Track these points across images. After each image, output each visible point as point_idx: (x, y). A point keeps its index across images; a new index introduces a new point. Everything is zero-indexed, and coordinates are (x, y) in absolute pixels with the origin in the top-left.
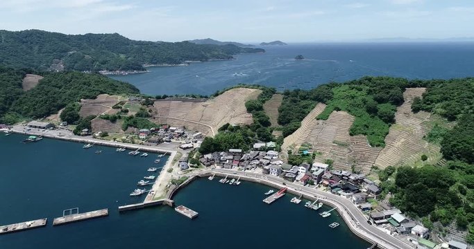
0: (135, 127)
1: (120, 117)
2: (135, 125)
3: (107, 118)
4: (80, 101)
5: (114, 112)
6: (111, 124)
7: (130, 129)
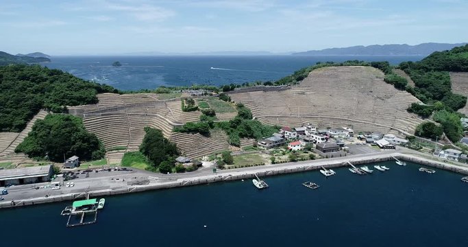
0: (252, 137)
1: (211, 125)
2: (248, 133)
3: (189, 130)
4: (66, 111)
5: (195, 118)
6: (205, 139)
7: (247, 142)
